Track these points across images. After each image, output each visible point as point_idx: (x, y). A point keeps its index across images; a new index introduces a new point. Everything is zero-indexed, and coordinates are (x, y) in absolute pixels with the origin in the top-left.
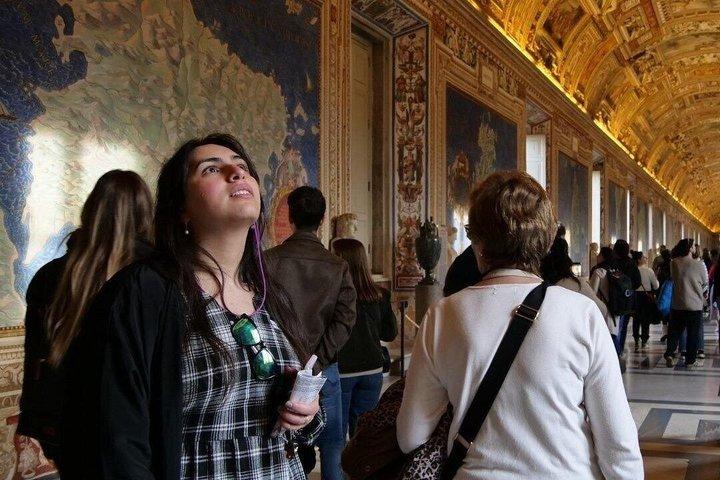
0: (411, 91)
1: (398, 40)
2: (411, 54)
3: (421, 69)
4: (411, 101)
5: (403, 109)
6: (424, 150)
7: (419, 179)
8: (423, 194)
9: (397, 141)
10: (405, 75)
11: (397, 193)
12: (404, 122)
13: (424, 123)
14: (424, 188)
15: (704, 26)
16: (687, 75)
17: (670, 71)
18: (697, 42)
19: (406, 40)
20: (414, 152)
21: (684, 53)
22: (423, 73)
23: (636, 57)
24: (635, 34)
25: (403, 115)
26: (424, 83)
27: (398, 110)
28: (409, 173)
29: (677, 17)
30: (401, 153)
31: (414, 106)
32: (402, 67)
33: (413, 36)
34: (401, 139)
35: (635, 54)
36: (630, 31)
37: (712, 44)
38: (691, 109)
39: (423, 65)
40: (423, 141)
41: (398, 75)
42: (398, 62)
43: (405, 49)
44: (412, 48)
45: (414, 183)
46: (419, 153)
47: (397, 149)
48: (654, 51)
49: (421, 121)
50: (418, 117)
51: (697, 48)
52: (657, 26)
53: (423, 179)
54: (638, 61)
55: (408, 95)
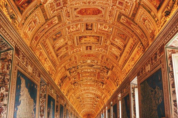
0: (43, 96)
1: (41, 87)
2: (43, 89)
3: (45, 92)
4: (43, 98)
5: (41, 100)
6: (45, 108)
7: (43, 113)
8: (44, 116)
9: (40, 106)
10: (42, 93)
11: (39, 116)
12: (41, 102)
13: (45, 102)
14: (44, 115)
15: (89, 78)
16: (83, 86)
17: (80, 85)
18: (87, 80)
19: (43, 87)
20: (43, 108)
21: (84, 82)
22: (45, 93)
23: (75, 83)
24: (75, 79)
25: (41, 101)
26: (45, 95)
27: (40, 100)
28: (42, 112)
29: (84, 76)
30: (41, 108)
31: (43, 99)
32: (42, 92)
33: (44, 86)
34: (41, 105)
35: (74, 82)
36: (74, 79)
37: (90, 81)
38: (83, 92)
39: (45, 91)
40: (45, 106)
41: (41, 93)
42: (41, 91)
43: (42, 88)
44: (44, 88)
45: (43, 114)
46: (44, 108)
47: (40, 107)
48: (78, 82)
49: (44, 102)
50: (44, 101)
51: (86, 81)
52: (80, 78)
53: (44, 113)
54: (75, 84)
55: (42, 97)
